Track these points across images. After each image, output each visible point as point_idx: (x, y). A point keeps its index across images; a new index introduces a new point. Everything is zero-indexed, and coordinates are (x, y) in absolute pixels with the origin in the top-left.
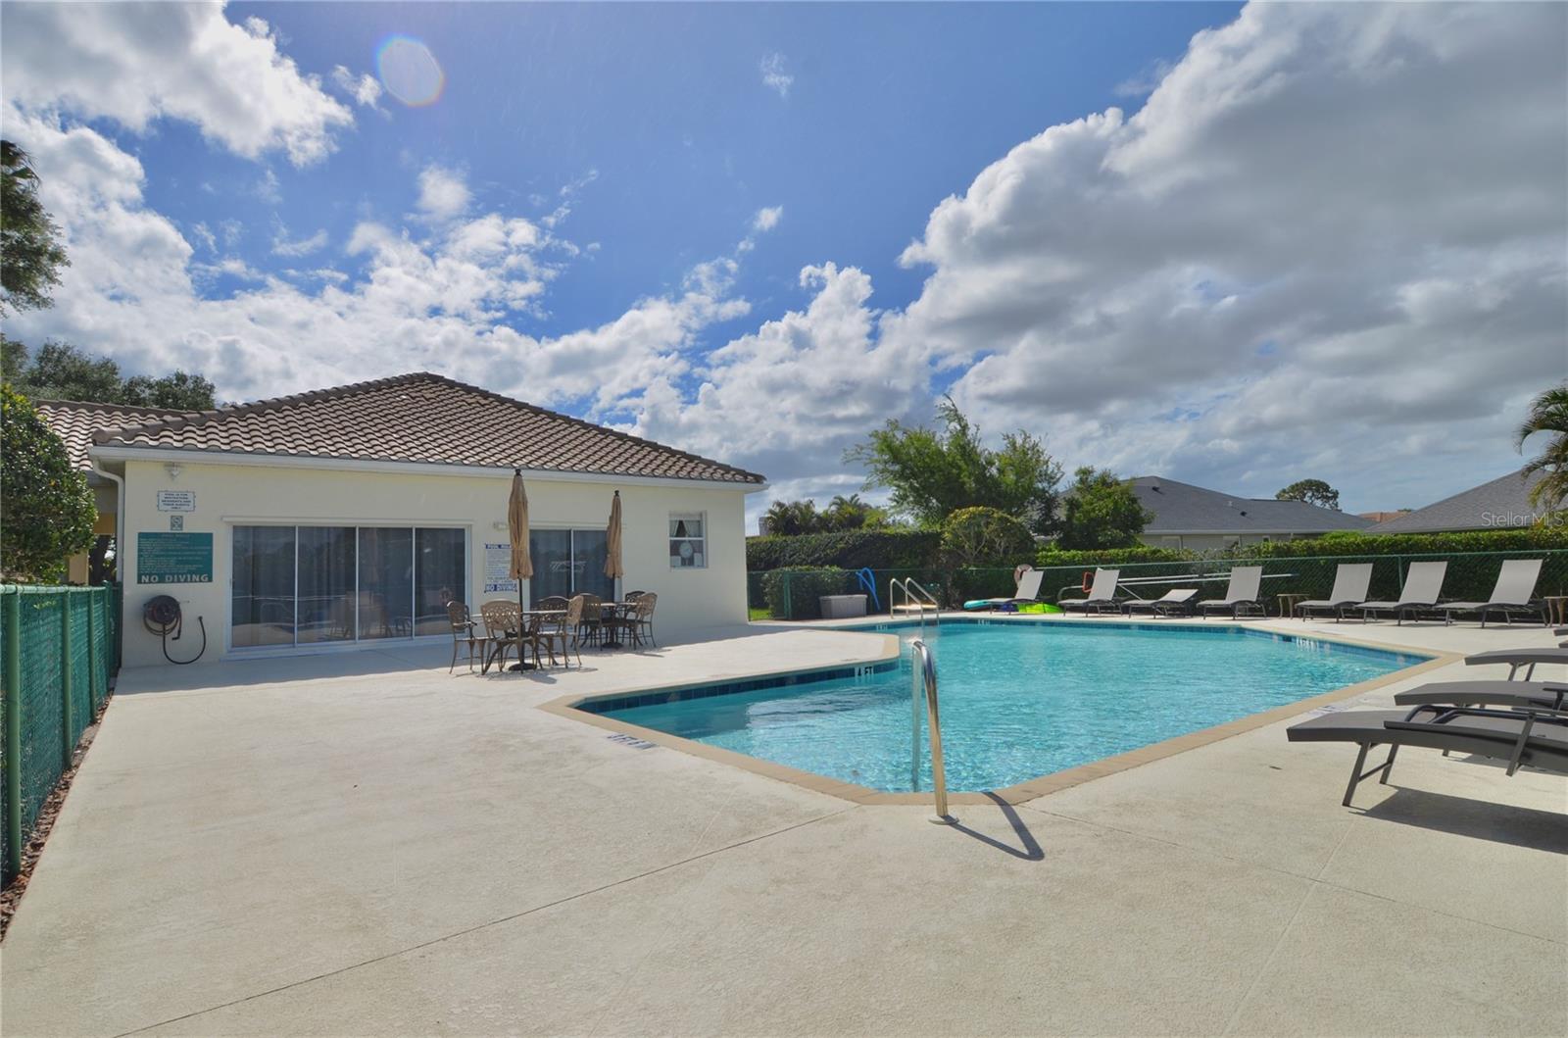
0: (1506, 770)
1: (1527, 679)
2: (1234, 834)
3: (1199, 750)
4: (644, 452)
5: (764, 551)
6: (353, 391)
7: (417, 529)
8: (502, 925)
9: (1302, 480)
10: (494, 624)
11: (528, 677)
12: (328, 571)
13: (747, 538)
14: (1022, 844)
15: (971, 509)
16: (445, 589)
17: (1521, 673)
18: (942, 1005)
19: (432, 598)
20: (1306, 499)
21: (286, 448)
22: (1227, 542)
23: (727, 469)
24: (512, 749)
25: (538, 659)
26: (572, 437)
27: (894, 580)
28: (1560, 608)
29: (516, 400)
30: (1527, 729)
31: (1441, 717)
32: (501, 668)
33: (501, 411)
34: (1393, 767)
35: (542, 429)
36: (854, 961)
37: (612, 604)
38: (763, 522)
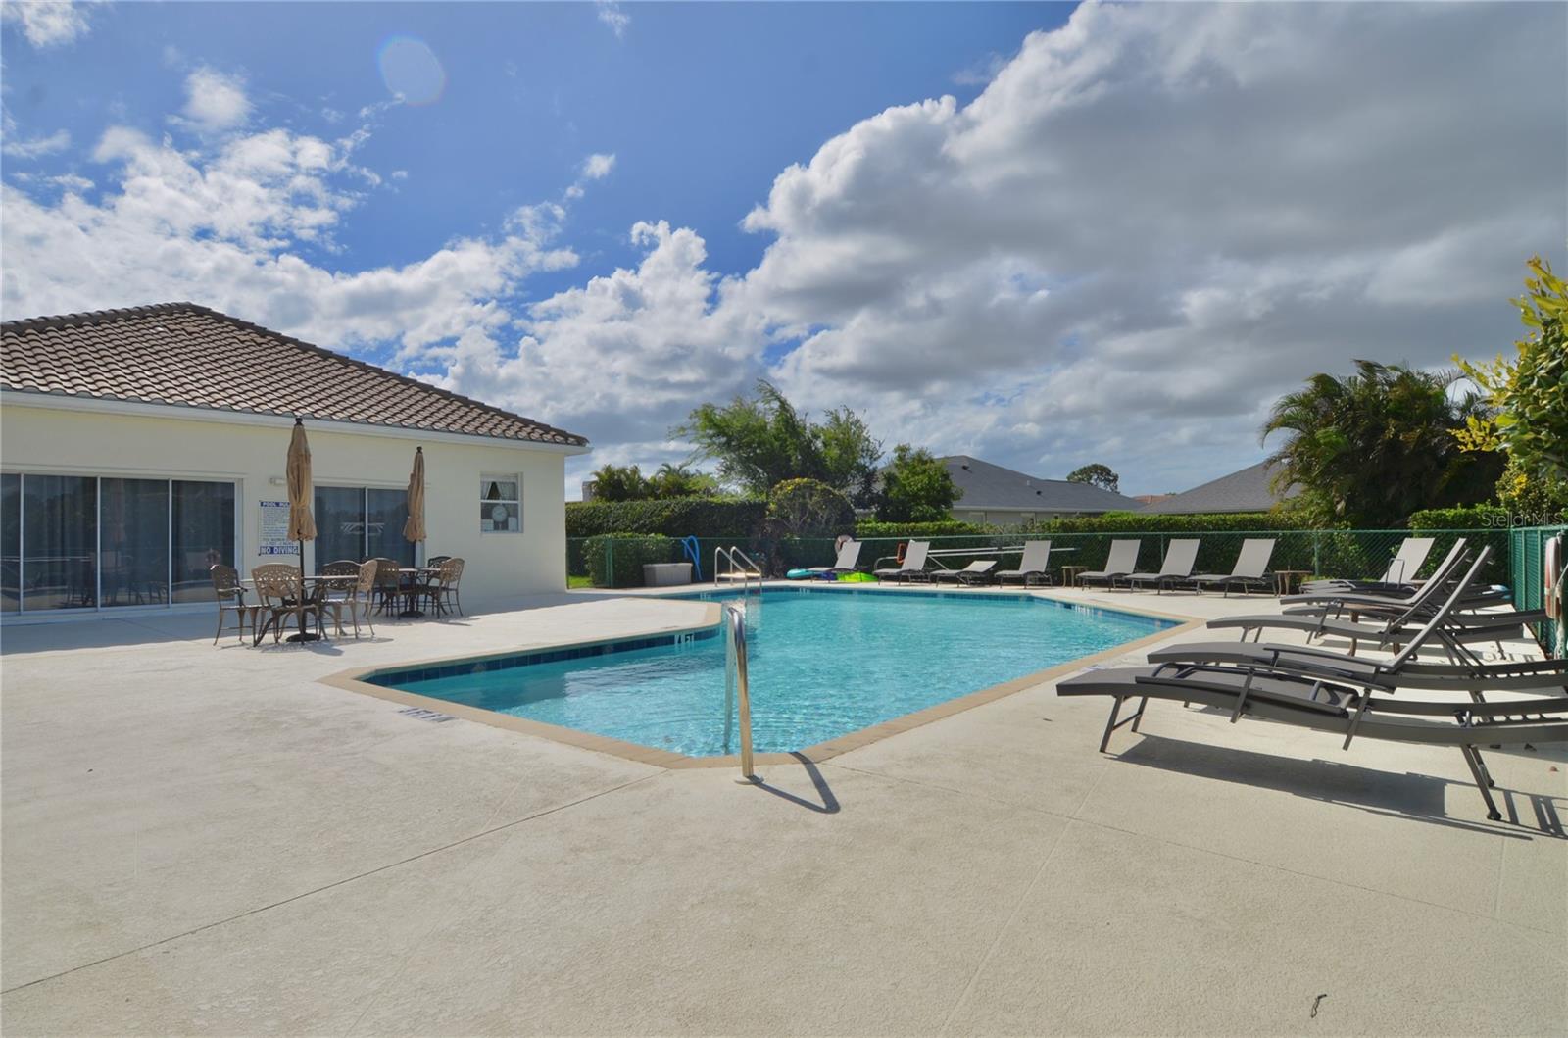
0: (1230, 718)
1: (1256, 641)
2: (1009, 780)
3: (984, 706)
4: (453, 407)
5: (585, 517)
6: (95, 319)
7: (174, 482)
8: (264, 914)
9: (1090, 464)
10: (269, 590)
11: (309, 648)
12: (63, 528)
13: (567, 504)
14: (821, 799)
15: (797, 480)
16: (211, 551)
17: (1252, 635)
18: (732, 957)
19: (193, 560)
20: (1092, 482)
21: (35, 385)
22: (1024, 518)
23: (546, 429)
24: (284, 726)
25: (322, 629)
26: (367, 386)
27: (719, 548)
28: (1287, 581)
29: (300, 340)
30: (1248, 682)
31: (1181, 673)
32: (277, 639)
33: (281, 352)
34: (1143, 717)
35: (331, 375)
36: (648, 921)
37: (412, 570)
38: (587, 486)
